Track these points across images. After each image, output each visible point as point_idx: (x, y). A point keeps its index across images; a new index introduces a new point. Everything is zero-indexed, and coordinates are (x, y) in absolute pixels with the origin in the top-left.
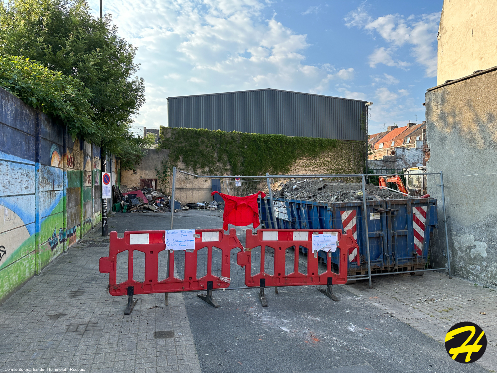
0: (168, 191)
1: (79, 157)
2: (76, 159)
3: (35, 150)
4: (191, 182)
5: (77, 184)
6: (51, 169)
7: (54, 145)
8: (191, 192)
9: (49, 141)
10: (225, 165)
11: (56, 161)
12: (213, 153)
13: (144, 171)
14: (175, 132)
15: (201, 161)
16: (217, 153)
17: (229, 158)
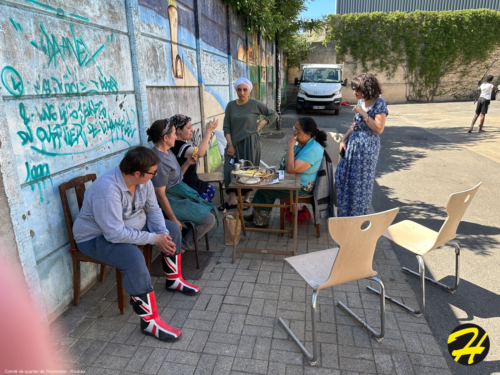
1: (257, 53)
2: (255, 54)
3: (227, 43)
5: (256, 79)
6: (239, 62)
7: (239, 38)
9: (236, 34)
11: (241, 55)
12: (387, 41)
15: (371, 51)
16: (393, 40)
17: (407, 45)
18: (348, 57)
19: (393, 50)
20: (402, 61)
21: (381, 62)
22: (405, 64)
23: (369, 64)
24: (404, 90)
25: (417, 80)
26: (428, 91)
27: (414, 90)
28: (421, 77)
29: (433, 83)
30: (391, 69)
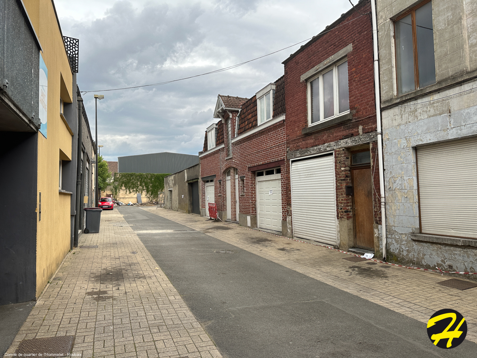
0: (118, 199)
4: (128, 195)
8: (128, 199)
10: (143, 187)
12: (138, 182)
13: (108, 191)
14: (121, 175)
15: (132, 186)
16: (140, 182)
17: (145, 184)
18: (123, 188)
19: (140, 186)
20: (144, 189)
21: (136, 190)
22: (145, 191)
23: (131, 190)
24: (146, 200)
25: (150, 196)
26: (155, 200)
27: (149, 200)
28: (152, 195)
29: (156, 197)
30: (140, 192)
